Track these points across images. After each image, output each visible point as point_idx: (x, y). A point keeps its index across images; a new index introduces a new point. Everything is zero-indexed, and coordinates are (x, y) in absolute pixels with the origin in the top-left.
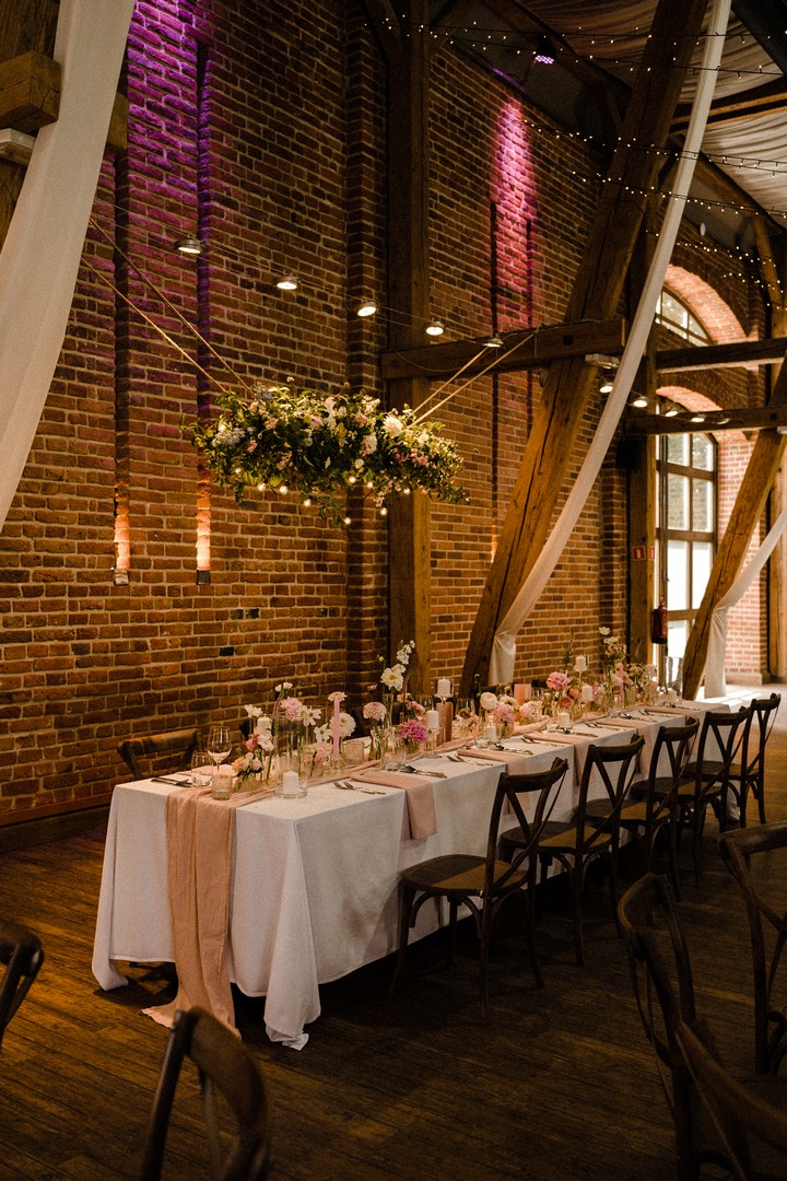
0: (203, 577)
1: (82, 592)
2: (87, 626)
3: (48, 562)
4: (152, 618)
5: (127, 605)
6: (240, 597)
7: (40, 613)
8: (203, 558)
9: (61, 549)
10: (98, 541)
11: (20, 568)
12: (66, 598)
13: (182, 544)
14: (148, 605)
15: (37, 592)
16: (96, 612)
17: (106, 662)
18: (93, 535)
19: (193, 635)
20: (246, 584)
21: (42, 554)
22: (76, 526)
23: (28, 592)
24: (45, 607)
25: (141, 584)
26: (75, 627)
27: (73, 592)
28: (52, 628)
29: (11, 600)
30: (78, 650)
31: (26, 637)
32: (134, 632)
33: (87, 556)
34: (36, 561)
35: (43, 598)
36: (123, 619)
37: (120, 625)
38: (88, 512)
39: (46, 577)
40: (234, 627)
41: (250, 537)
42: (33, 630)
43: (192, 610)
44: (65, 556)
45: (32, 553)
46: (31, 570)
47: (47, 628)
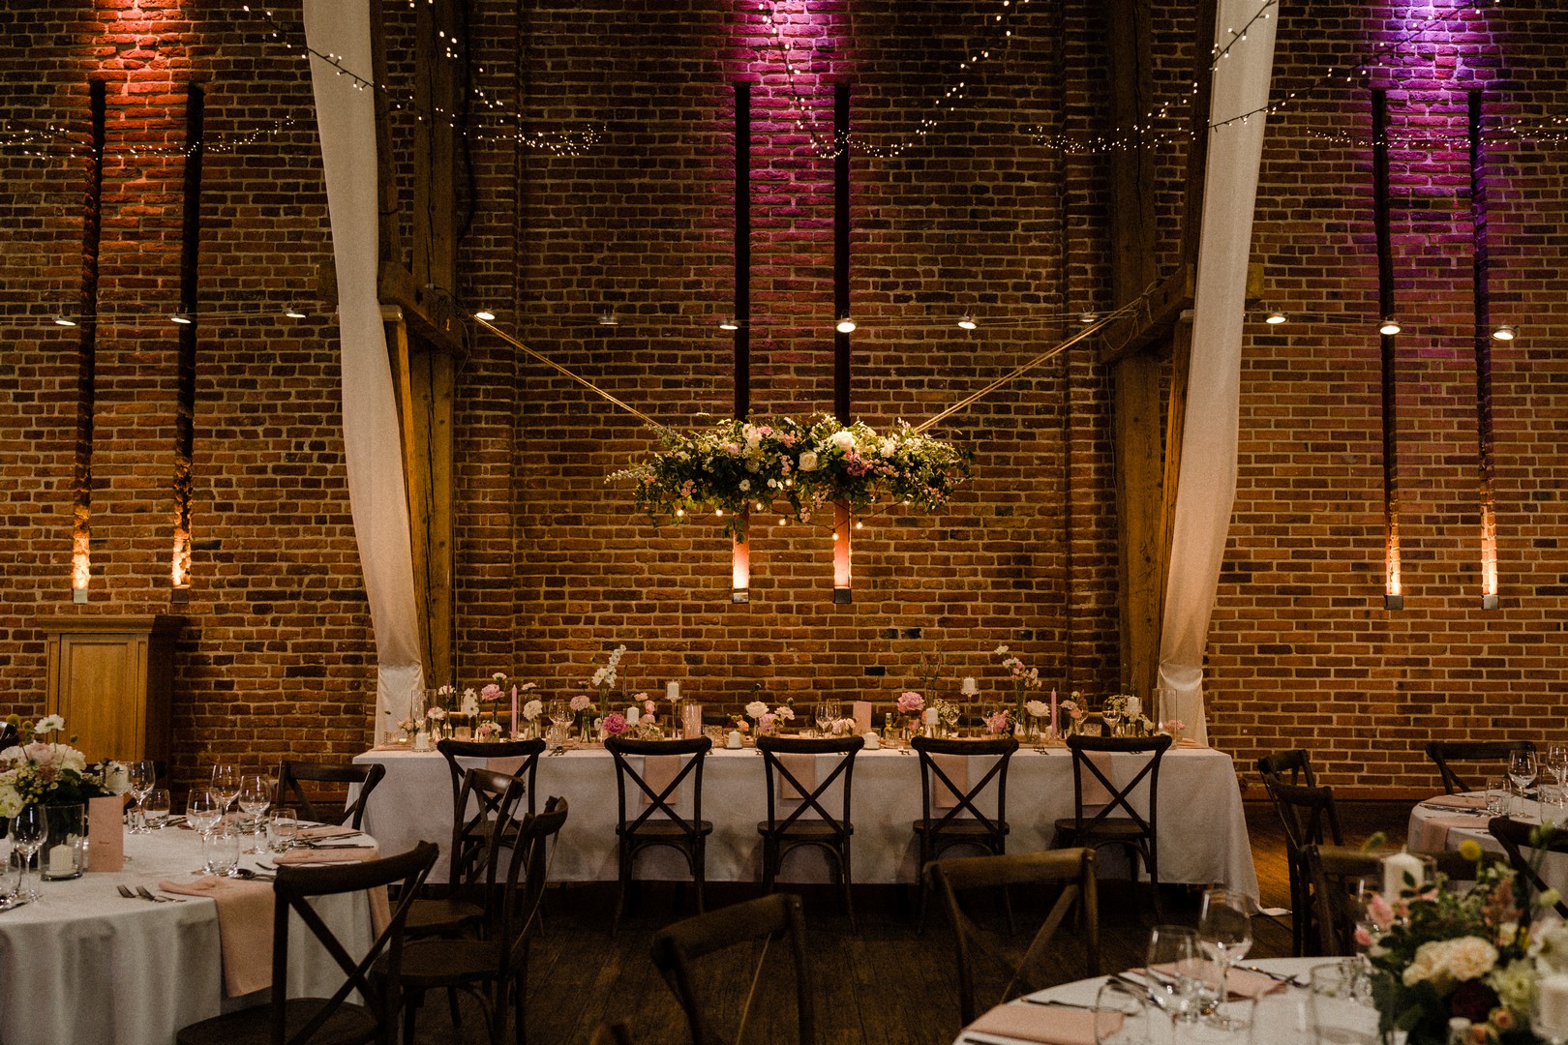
0: (844, 596)
1: (697, 609)
2: (702, 639)
3: (662, 583)
4: (776, 634)
5: (746, 621)
6: (892, 616)
7: (652, 626)
8: (842, 576)
9: (674, 571)
10: (714, 564)
11: (634, 588)
12: (680, 614)
13: (814, 564)
14: (772, 622)
15: (651, 608)
16: (711, 627)
17: (721, 673)
18: (708, 558)
19: (827, 653)
20: (901, 603)
21: (656, 577)
22: (690, 551)
23: (641, 609)
24: (659, 621)
25: (763, 602)
26: (689, 640)
27: (687, 609)
28: (665, 639)
29: (625, 615)
30: (690, 660)
31: (639, 646)
32: (753, 647)
33: (702, 578)
34: (650, 582)
35: (657, 614)
36: (743, 634)
37: (739, 640)
38: (703, 539)
39: (658, 596)
40: (886, 647)
41: (907, 554)
42: (645, 641)
43: (827, 628)
44: (678, 578)
45: (646, 575)
46: (644, 590)
47: (660, 639)
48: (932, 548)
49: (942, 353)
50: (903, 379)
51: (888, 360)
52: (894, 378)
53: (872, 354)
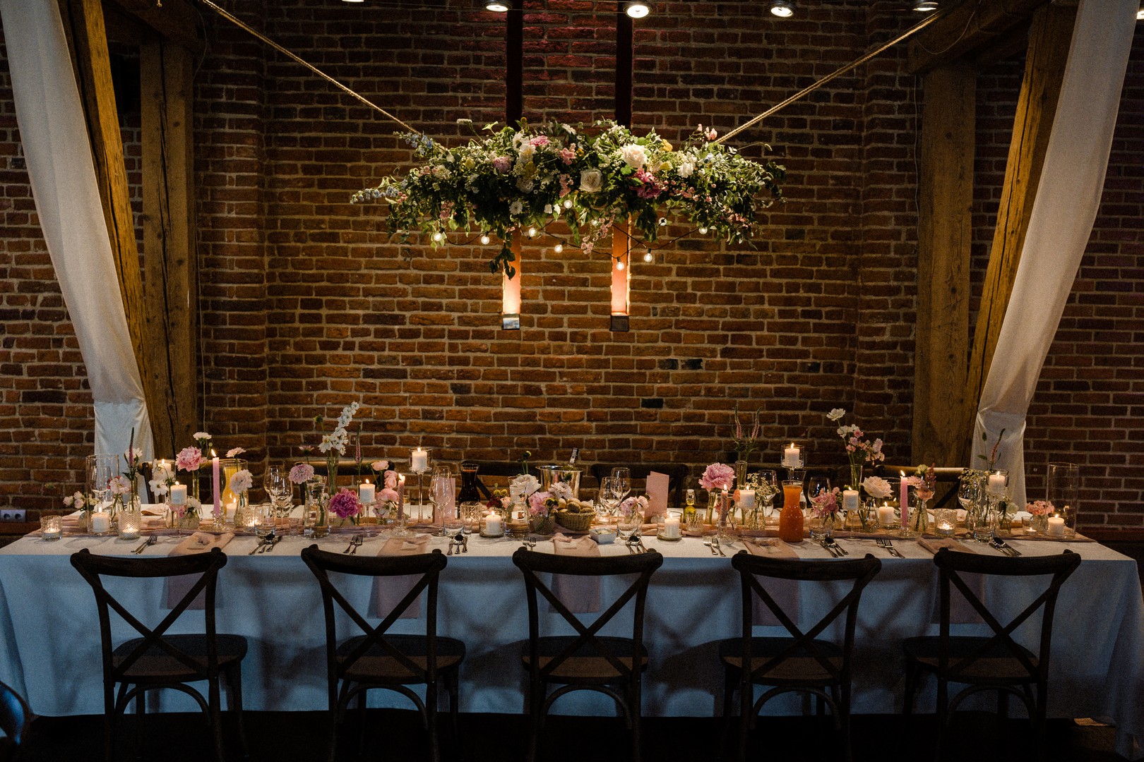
0: (620, 325)
1: (464, 335)
2: (470, 367)
3: (427, 307)
4: (549, 364)
5: (517, 349)
6: (673, 345)
7: (416, 353)
8: (620, 301)
9: (439, 294)
10: (482, 287)
11: (397, 312)
12: (446, 340)
13: (590, 289)
14: (544, 350)
15: (415, 334)
16: (479, 354)
17: (491, 403)
18: (476, 281)
19: (603, 383)
20: (683, 332)
21: (420, 300)
22: (457, 273)
23: (404, 334)
24: (423, 347)
25: (535, 329)
26: (456, 368)
27: (453, 335)
28: (429, 367)
29: (387, 341)
30: (456, 389)
31: (403, 374)
32: (523, 376)
33: (469, 302)
34: (413, 306)
35: (421, 340)
36: (513, 362)
37: (509, 369)
38: (471, 259)
39: (422, 321)
40: (665, 378)
41: (689, 280)
42: (408, 368)
43: (603, 357)
44: (444, 301)
45: (410, 298)
46: (408, 314)
47: (425, 367)
48: (716, 273)
49: (734, 59)
50: (691, 87)
51: (675, 66)
52: (681, 85)
53: (658, 59)
